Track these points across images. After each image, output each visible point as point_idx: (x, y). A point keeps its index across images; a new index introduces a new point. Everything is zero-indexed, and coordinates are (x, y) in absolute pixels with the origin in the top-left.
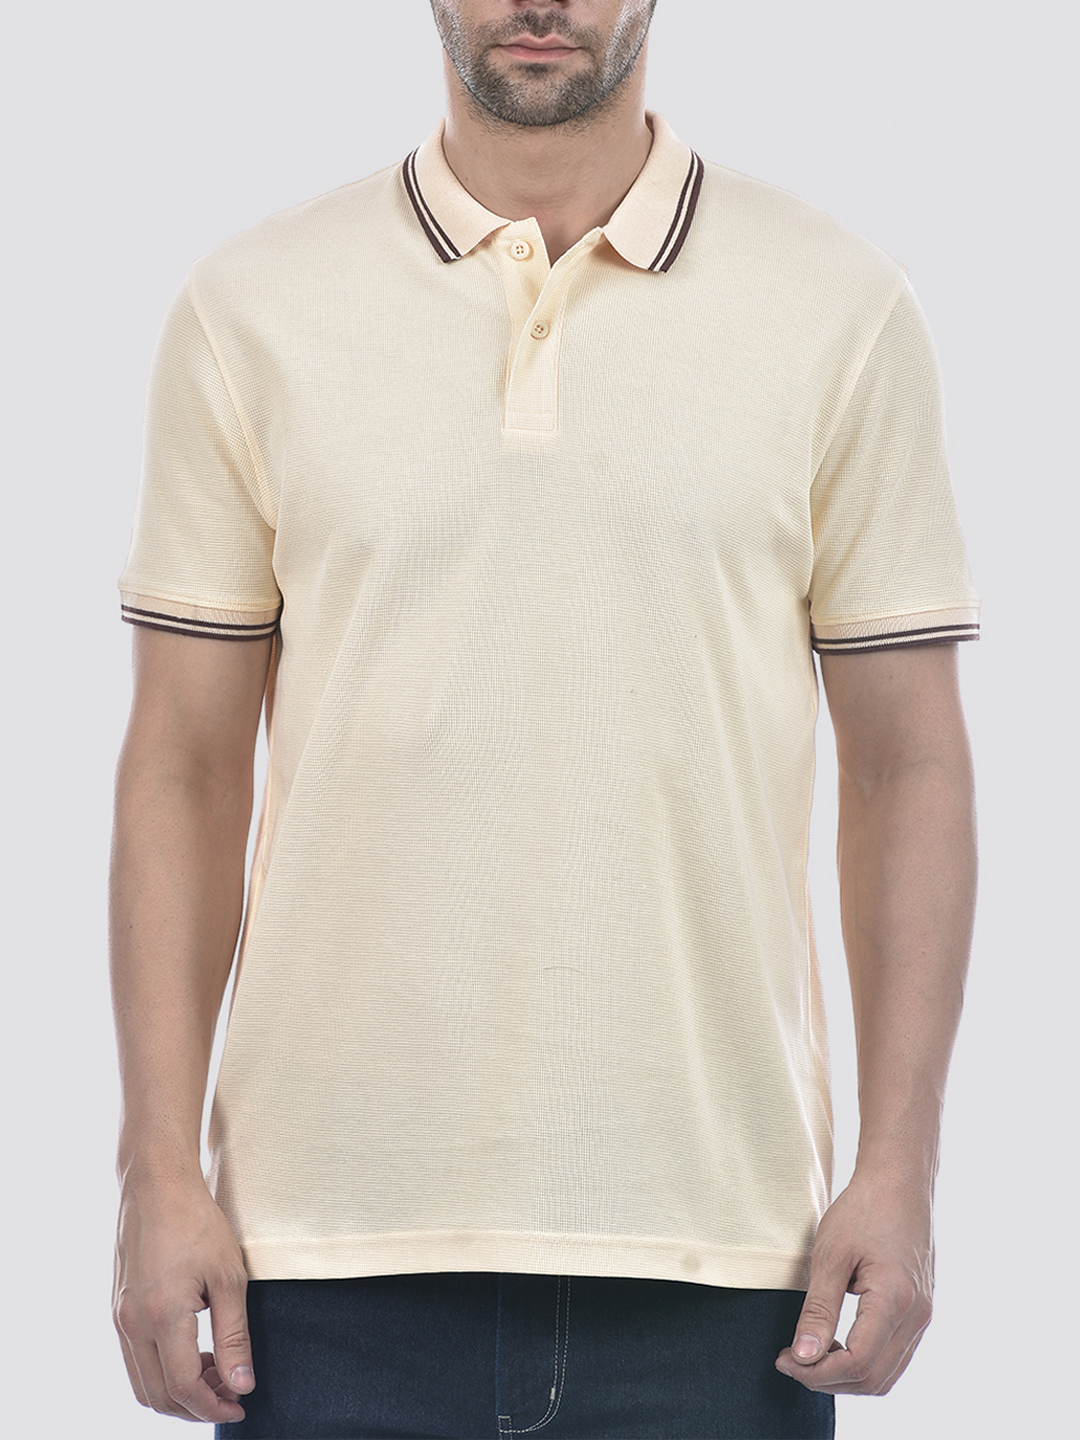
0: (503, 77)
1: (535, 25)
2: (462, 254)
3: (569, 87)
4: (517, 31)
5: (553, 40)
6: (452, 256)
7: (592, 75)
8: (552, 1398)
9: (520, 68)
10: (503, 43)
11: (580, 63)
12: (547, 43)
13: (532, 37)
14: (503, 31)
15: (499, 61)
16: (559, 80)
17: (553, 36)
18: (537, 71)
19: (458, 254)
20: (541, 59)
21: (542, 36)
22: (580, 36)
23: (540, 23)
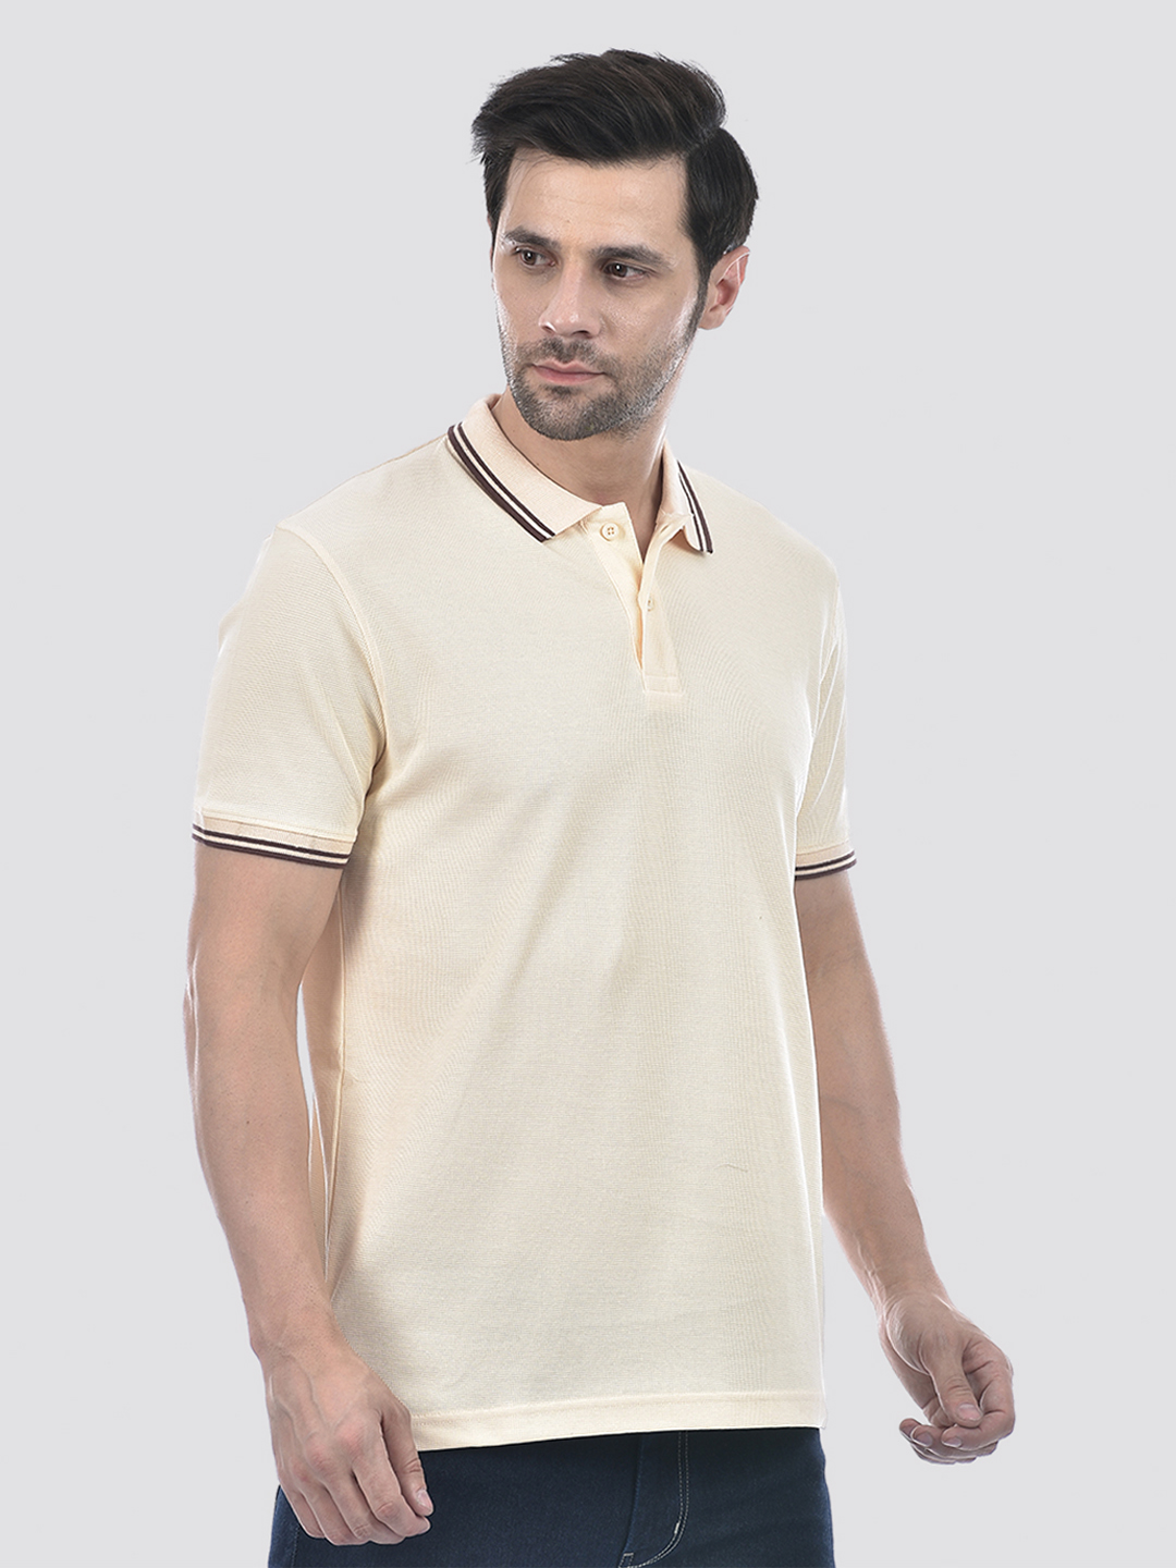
0: (533, 394)
1: (560, 352)
2: (556, 533)
3: (591, 408)
4: (546, 355)
5: (575, 366)
6: (547, 535)
7: (615, 398)
8: (676, 1532)
9: (547, 389)
10: (537, 364)
11: (603, 387)
12: (569, 368)
13: (556, 362)
14: (535, 353)
15: (533, 380)
16: (582, 402)
17: (576, 363)
18: (561, 393)
19: (553, 534)
20: (564, 383)
21: (566, 362)
22: (603, 362)
23: (565, 351)
